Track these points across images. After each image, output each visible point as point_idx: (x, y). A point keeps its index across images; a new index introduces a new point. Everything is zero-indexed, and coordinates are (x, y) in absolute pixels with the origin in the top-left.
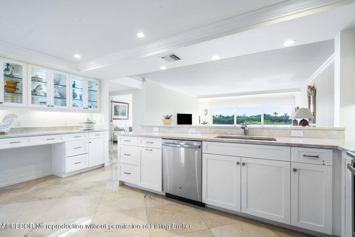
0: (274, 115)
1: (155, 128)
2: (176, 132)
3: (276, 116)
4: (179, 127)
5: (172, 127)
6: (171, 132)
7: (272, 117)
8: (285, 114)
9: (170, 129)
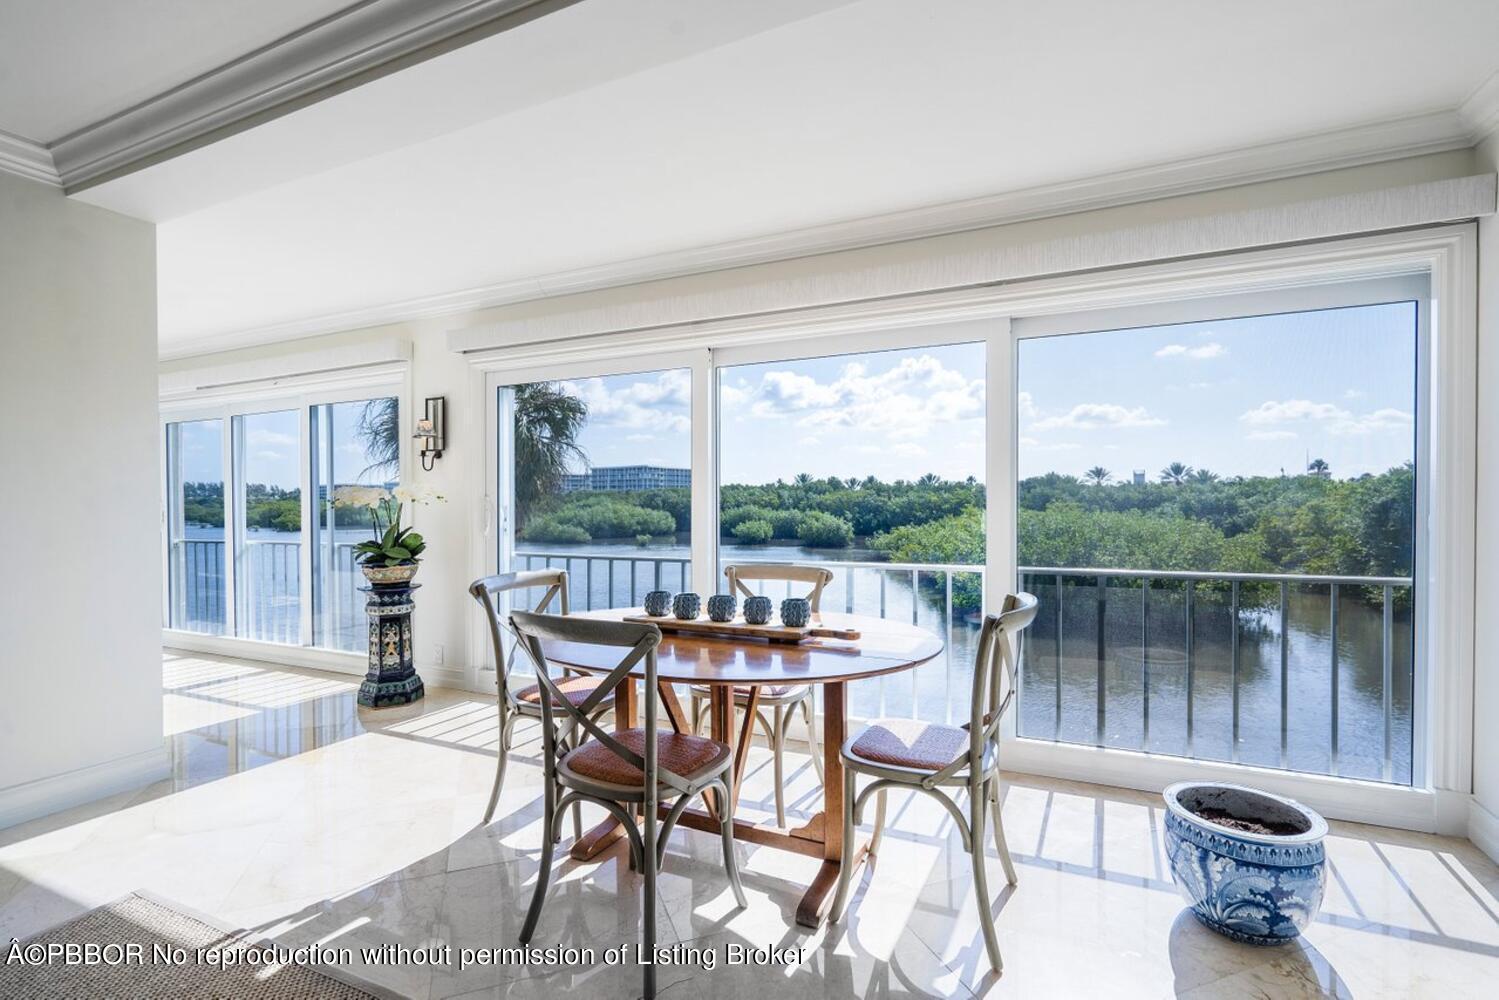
0: (1092, 482)
3: (1098, 482)
7: (1083, 486)
8: (1135, 475)
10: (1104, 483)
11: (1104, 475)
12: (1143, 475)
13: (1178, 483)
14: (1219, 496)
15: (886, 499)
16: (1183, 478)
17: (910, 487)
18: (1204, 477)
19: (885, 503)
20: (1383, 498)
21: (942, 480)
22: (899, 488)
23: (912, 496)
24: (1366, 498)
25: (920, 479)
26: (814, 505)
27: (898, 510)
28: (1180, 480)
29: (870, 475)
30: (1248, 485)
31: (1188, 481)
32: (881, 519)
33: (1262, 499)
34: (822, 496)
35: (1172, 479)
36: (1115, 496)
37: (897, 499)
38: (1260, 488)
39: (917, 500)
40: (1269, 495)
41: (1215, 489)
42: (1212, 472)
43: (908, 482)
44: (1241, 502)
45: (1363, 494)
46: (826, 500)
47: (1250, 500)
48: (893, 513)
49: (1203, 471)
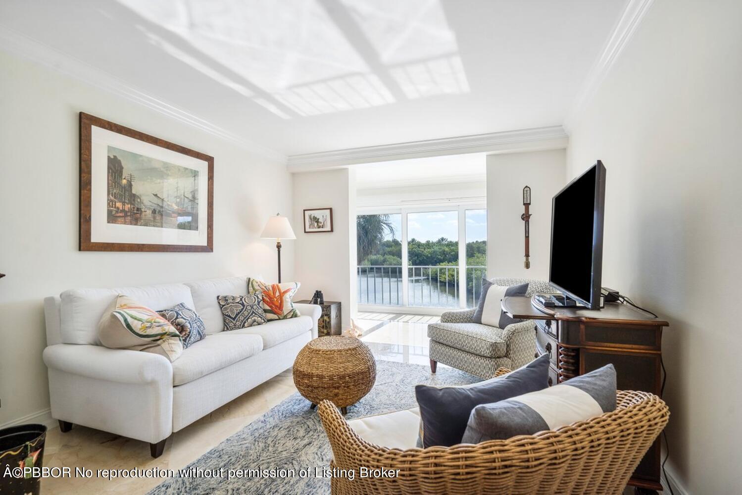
15: (423, 250)
17: (433, 244)
19: (423, 251)
21: (449, 240)
22: (428, 245)
23: (436, 248)
25: (437, 240)
26: (387, 253)
27: (429, 255)
29: (413, 238)
32: (421, 259)
34: (391, 248)
37: (429, 250)
39: (438, 250)
43: (432, 241)
46: (393, 250)
48: (427, 257)
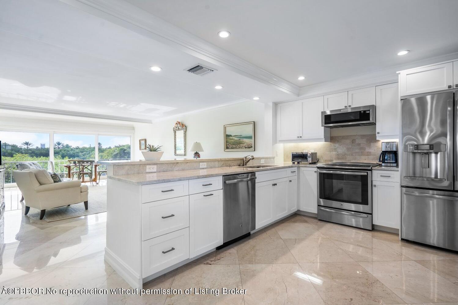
0: (25, 147)
1: (148, 167)
2: (183, 170)
3: (28, 147)
4: (187, 162)
5: (178, 163)
6: (176, 171)
7: (21, 148)
8: (41, 145)
9: (175, 165)
10: (30, 147)
11: (30, 144)
12: (44, 145)
13: (59, 148)
14: (74, 152)
16: (61, 146)
18: (67, 146)
20: (116, 153)
24: (112, 153)
28: (60, 147)
30: (81, 149)
31: (62, 148)
33: (86, 153)
35: (57, 147)
36: (36, 152)
38: (85, 150)
40: (88, 152)
41: (72, 150)
42: (70, 145)
44: (80, 154)
45: (112, 152)
47: (83, 153)
49: (67, 145)
